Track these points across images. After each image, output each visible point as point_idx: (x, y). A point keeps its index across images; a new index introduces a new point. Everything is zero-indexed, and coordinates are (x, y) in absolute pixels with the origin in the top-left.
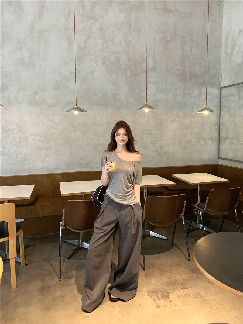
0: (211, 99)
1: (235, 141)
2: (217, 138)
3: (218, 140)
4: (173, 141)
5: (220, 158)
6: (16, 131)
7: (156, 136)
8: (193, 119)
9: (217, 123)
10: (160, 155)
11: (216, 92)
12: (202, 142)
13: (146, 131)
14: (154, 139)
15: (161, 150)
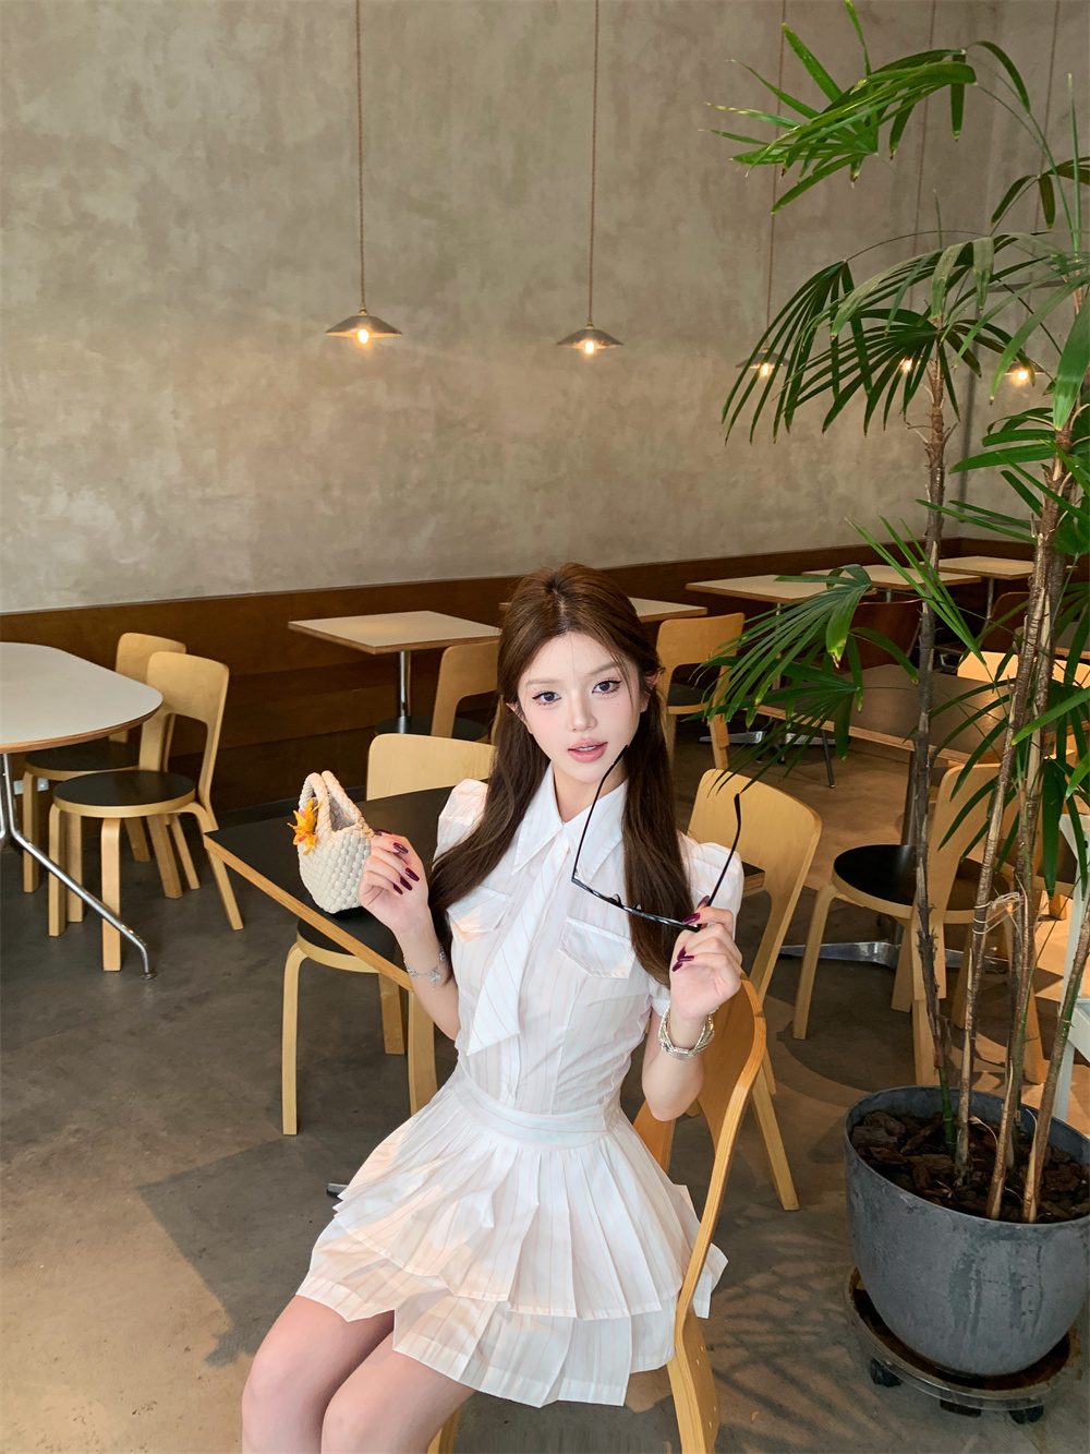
6: (472, 426)
14: (815, 457)
15: (829, 494)
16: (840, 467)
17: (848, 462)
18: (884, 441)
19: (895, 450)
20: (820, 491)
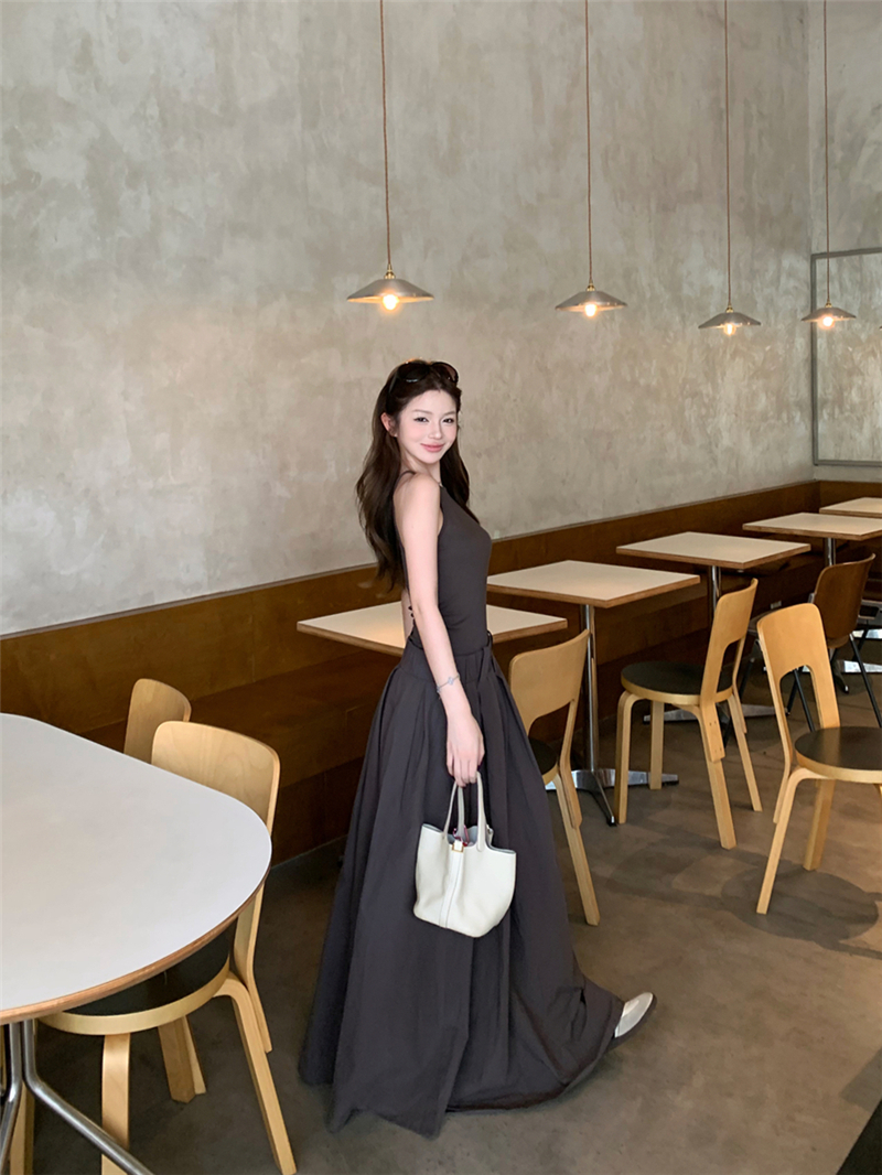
2: (808, 402)
3: (810, 409)
9: (807, 360)
10: (715, 461)
11: (803, 266)
12: (784, 415)
16: (724, 420)
17: (728, 414)
18: (754, 395)
19: (763, 402)
20: (710, 443)
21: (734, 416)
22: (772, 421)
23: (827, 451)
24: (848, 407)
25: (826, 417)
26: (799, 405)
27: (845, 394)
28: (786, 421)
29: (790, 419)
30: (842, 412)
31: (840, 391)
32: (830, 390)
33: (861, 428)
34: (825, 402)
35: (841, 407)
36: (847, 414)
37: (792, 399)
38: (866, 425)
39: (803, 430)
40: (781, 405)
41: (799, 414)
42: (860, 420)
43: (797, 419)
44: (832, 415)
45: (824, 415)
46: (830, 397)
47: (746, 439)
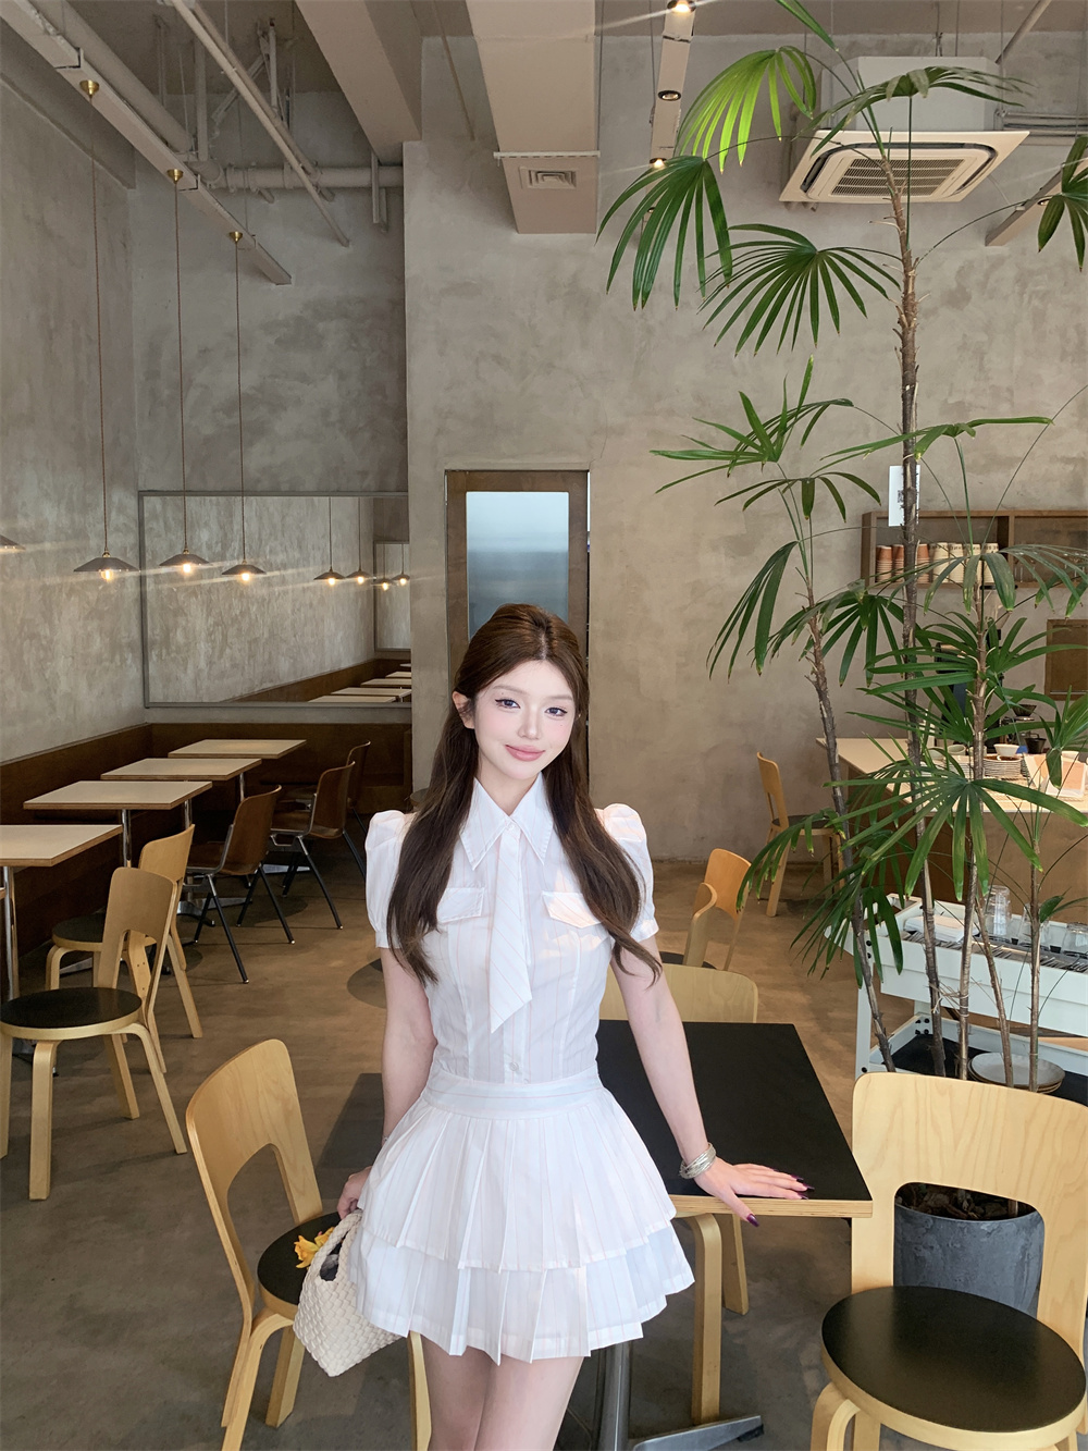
0: (125, 524)
1: (164, 651)
2: (139, 643)
3: (140, 650)
4: (73, 658)
5: (148, 705)
7: (44, 642)
8: (100, 588)
9: (136, 600)
10: (53, 707)
11: (132, 503)
12: (117, 657)
13: (26, 629)
14: (42, 654)
15: (55, 692)
16: (62, 664)
17: (66, 657)
18: (89, 635)
19: (97, 644)
20: (49, 689)
21: (70, 659)
22: (107, 664)
23: (157, 694)
24: (174, 648)
25: (155, 658)
26: (129, 645)
27: (171, 635)
28: (119, 664)
29: (123, 661)
30: (168, 654)
31: (167, 632)
32: (158, 631)
33: (186, 669)
34: (154, 643)
35: (168, 648)
36: (172, 655)
37: (124, 641)
38: (190, 667)
39: (134, 672)
40: (115, 647)
41: (130, 655)
42: (185, 661)
43: (129, 662)
44: (160, 656)
45: (153, 656)
46: (158, 638)
47: (83, 684)
